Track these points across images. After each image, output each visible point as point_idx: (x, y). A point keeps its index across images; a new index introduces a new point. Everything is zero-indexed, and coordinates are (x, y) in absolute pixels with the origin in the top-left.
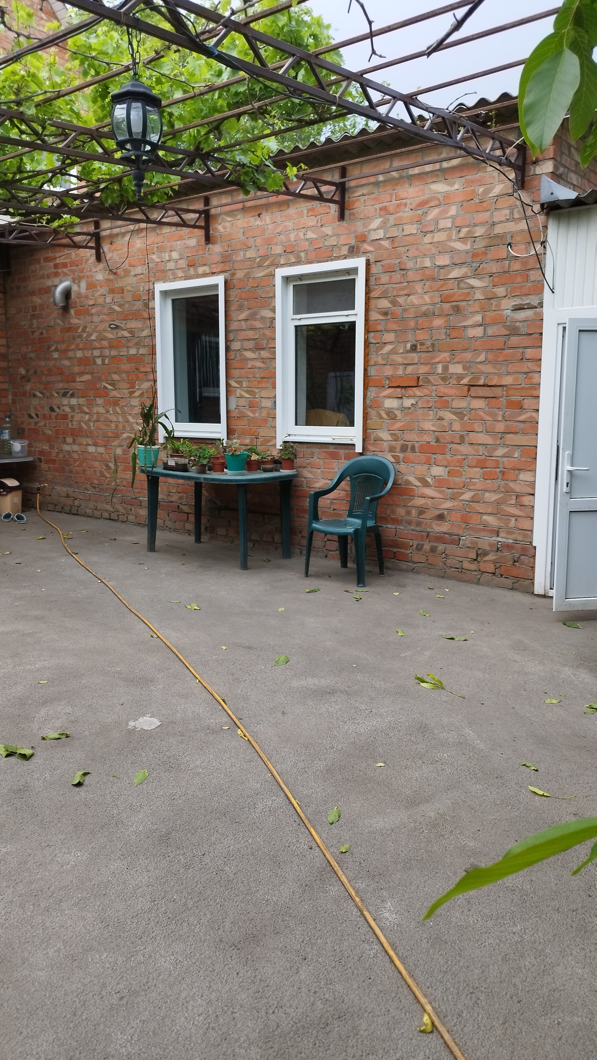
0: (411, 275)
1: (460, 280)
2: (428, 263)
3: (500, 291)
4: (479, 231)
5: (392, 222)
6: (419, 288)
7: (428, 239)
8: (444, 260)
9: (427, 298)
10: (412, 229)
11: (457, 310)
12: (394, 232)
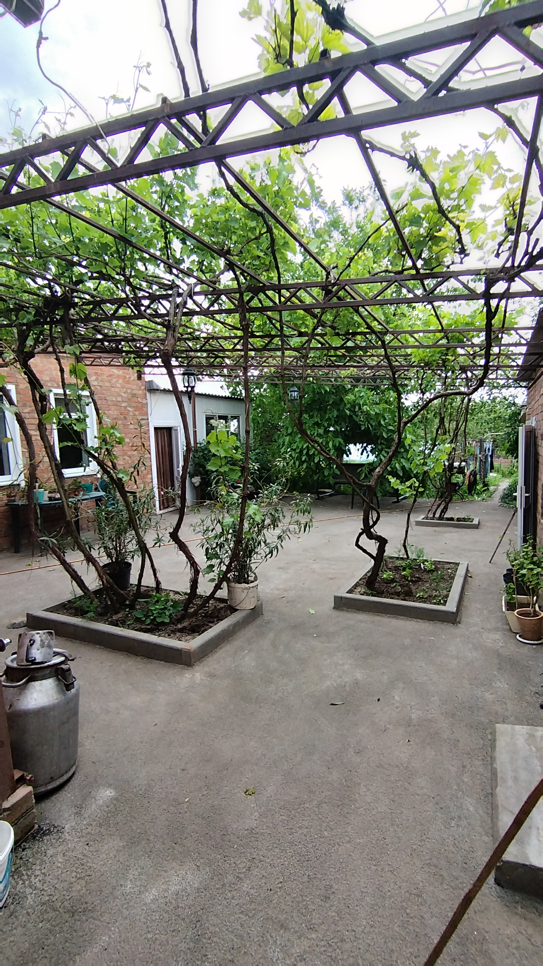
0: (109, 403)
1: (125, 407)
2: (114, 399)
3: (137, 413)
4: (129, 391)
5: (100, 379)
6: (112, 408)
7: (113, 389)
8: (119, 399)
9: (115, 412)
10: (108, 384)
11: (125, 418)
12: (101, 384)
